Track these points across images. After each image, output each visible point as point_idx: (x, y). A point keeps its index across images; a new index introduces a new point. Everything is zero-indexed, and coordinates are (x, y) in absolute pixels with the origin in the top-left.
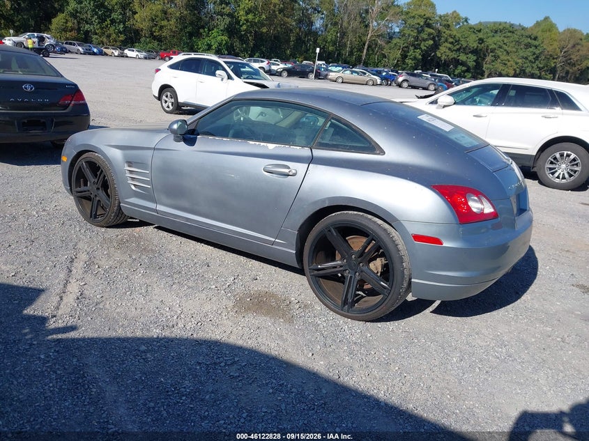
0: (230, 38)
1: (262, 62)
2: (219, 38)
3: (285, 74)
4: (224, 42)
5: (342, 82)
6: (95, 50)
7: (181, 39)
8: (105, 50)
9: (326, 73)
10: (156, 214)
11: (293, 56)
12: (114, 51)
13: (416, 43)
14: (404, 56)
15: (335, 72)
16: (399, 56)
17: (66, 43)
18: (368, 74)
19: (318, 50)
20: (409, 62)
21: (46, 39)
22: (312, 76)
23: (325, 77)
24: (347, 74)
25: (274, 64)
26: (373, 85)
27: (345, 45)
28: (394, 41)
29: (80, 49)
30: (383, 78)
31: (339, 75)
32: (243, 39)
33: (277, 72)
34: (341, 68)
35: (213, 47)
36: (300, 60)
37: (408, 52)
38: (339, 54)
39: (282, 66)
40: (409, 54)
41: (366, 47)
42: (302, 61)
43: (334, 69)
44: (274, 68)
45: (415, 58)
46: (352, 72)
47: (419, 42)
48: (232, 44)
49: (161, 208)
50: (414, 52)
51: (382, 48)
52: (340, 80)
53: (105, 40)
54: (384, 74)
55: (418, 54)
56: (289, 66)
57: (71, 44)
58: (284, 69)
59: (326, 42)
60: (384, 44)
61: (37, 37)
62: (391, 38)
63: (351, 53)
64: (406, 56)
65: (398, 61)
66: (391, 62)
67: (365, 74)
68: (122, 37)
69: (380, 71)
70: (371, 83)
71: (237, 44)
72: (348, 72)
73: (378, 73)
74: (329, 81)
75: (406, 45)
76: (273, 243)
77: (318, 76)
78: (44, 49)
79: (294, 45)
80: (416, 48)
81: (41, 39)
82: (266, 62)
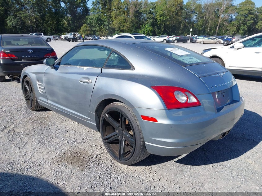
0: (153, 28)
1: (165, 37)
2: (148, 28)
3: (176, 41)
4: (150, 30)
5: (203, 43)
6: (97, 38)
7: (132, 30)
8: (100, 37)
9: (196, 40)
10: (47, 104)
11: (182, 33)
12: (104, 37)
13: (244, 22)
14: (238, 29)
15: (200, 39)
16: (235, 29)
17: (86, 36)
18: (216, 38)
19: (191, 30)
20: (241, 31)
21: (77, 35)
22: (189, 41)
23: (195, 42)
24: (206, 39)
25: (171, 37)
26: (219, 44)
27: (207, 27)
28: (233, 23)
29: (91, 37)
30: (224, 40)
31: (202, 40)
32: (159, 28)
33: (172, 41)
34: (203, 37)
35: (146, 33)
36: (185, 35)
37: (240, 27)
38: (205, 31)
39: (175, 38)
40: (241, 28)
41: (218, 27)
42: (186, 36)
43: (200, 37)
44: (171, 39)
45: (244, 30)
46: (208, 38)
47: (246, 22)
48: (154, 31)
49: (49, 102)
50: (243, 27)
51: (226, 26)
52: (202, 42)
53: (101, 33)
54: (225, 38)
55: (245, 28)
56: (178, 38)
57: (87, 36)
58: (176, 39)
59: (198, 26)
60: (227, 24)
61: (73, 34)
62: (231, 21)
63: (211, 30)
64: (239, 29)
65: (235, 32)
66: (231, 32)
67: (215, 39)
68: (108, 32)
69: (224, 37)
70: (218, 43)
71: (156, 30)
72: (207, 38)
73: (222, 38)
74: (197, 43)
75: (239, 24)
76: (87, 120)
77: (192, 41)
78: (75, 39)
79: (183, 29)
80: (244, 25)
81: (74, 35)
82: (167, 37)
